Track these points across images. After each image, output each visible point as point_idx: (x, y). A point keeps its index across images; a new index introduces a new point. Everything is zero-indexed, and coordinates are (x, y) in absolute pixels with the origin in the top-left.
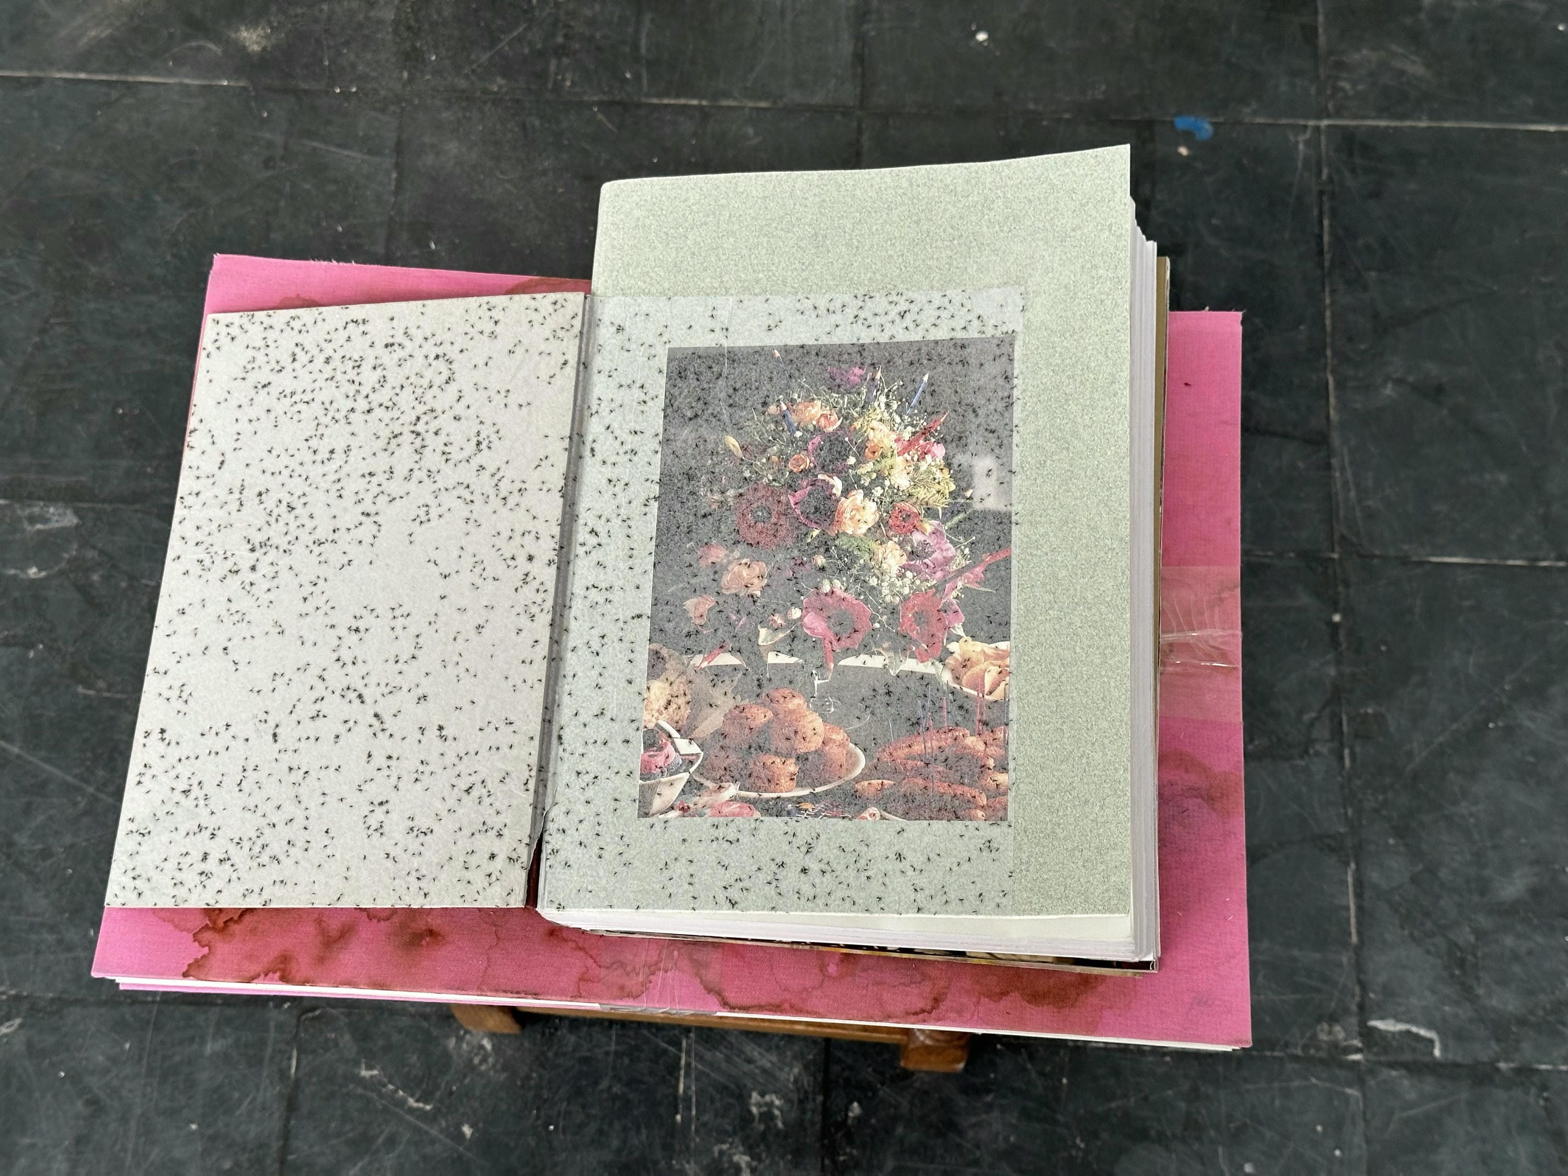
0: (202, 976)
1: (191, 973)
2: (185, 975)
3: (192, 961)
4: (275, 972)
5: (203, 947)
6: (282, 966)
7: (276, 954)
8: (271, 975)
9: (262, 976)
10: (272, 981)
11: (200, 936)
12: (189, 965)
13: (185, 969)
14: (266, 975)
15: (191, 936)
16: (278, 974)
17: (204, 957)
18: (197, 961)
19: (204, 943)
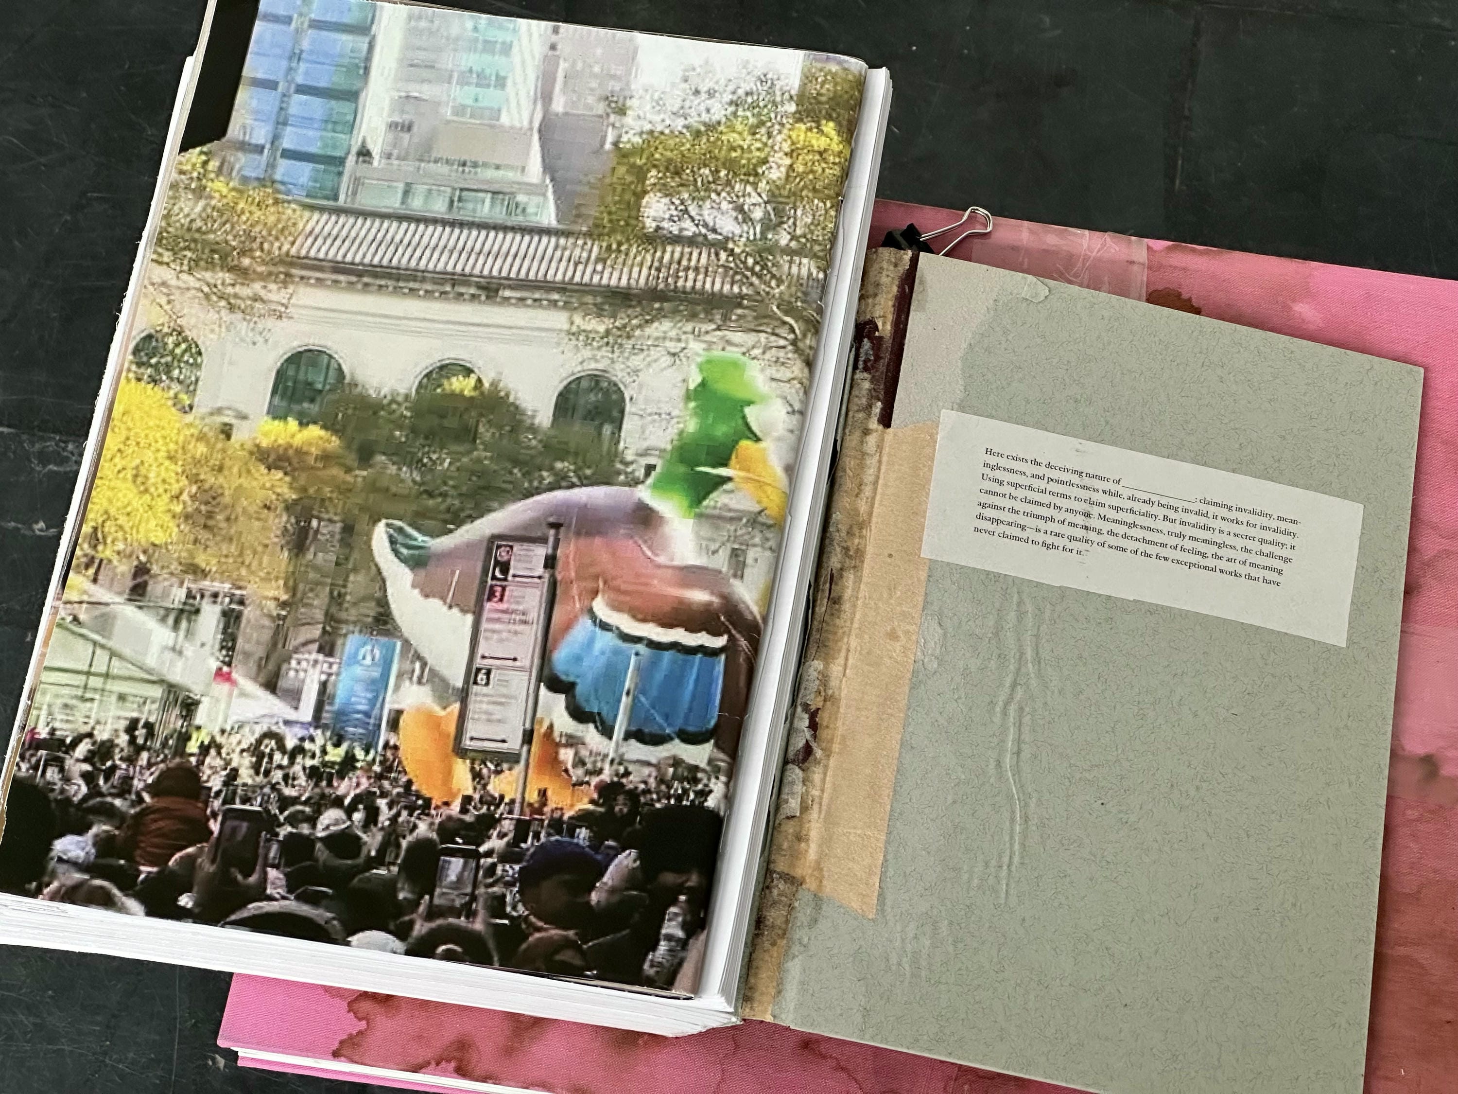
0: (356, 1058)
1: (342, 1052)
2: (336, 1055)
3: (345, 1037)
4: (449, 1061)
5: (360, 1019)
6: (458, 1054)
7: (452, 1038)
8: (444, 1064)
9: (433, 1063)
10: (444, 1073)
11: (355, 1006)
12: (342, 1043)
13: (336, 1045)
14: (438, 1064)
15: (345, 1004)
16: (453, 1064)
17: (360, 1033)
18: (351, 1037)
19: (360, 1015)
